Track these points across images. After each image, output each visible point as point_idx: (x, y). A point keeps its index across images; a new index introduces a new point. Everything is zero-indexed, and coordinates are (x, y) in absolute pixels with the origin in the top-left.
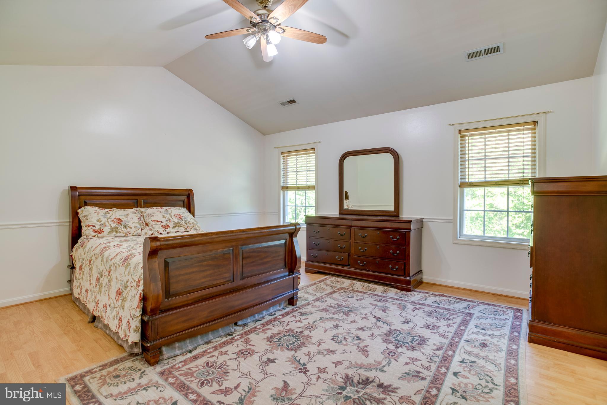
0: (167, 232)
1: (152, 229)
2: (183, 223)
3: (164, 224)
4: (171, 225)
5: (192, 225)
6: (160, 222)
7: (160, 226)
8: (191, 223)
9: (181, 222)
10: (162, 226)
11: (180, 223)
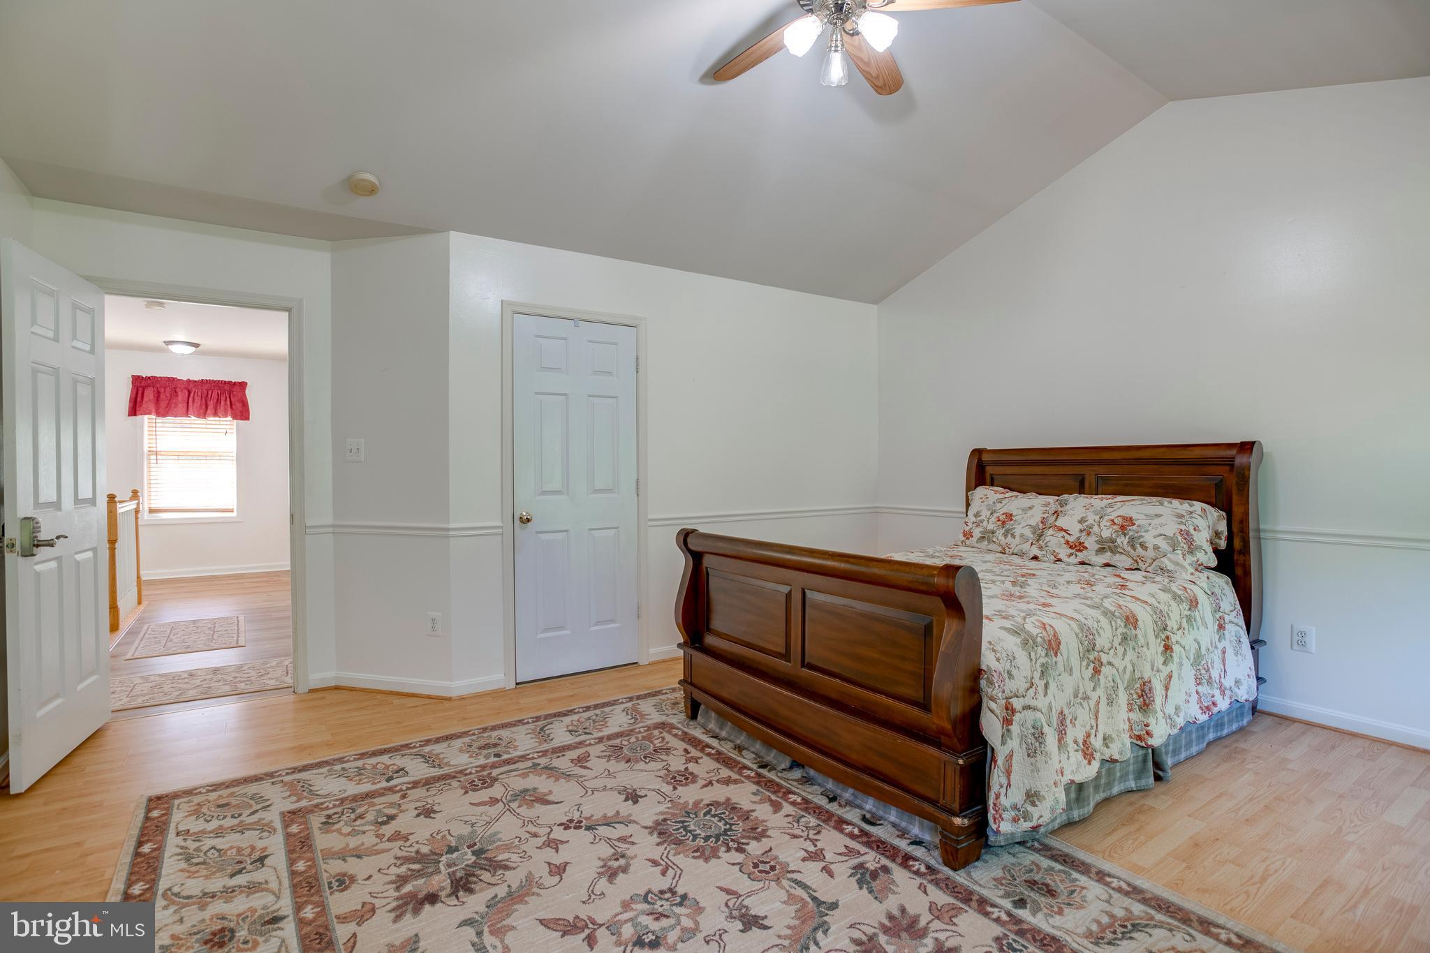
0: (1079, 559)
1: (1044, 546)
2: (1125, 543)
3: (1071, 539)
4: (1090, 543)
5: (1151, 553)
6: (1065, 531)
7: (1063, 541)
8: (1150, 546)
9: (1119, 541)
10: (1067, 543)
11: (1113, 541)
